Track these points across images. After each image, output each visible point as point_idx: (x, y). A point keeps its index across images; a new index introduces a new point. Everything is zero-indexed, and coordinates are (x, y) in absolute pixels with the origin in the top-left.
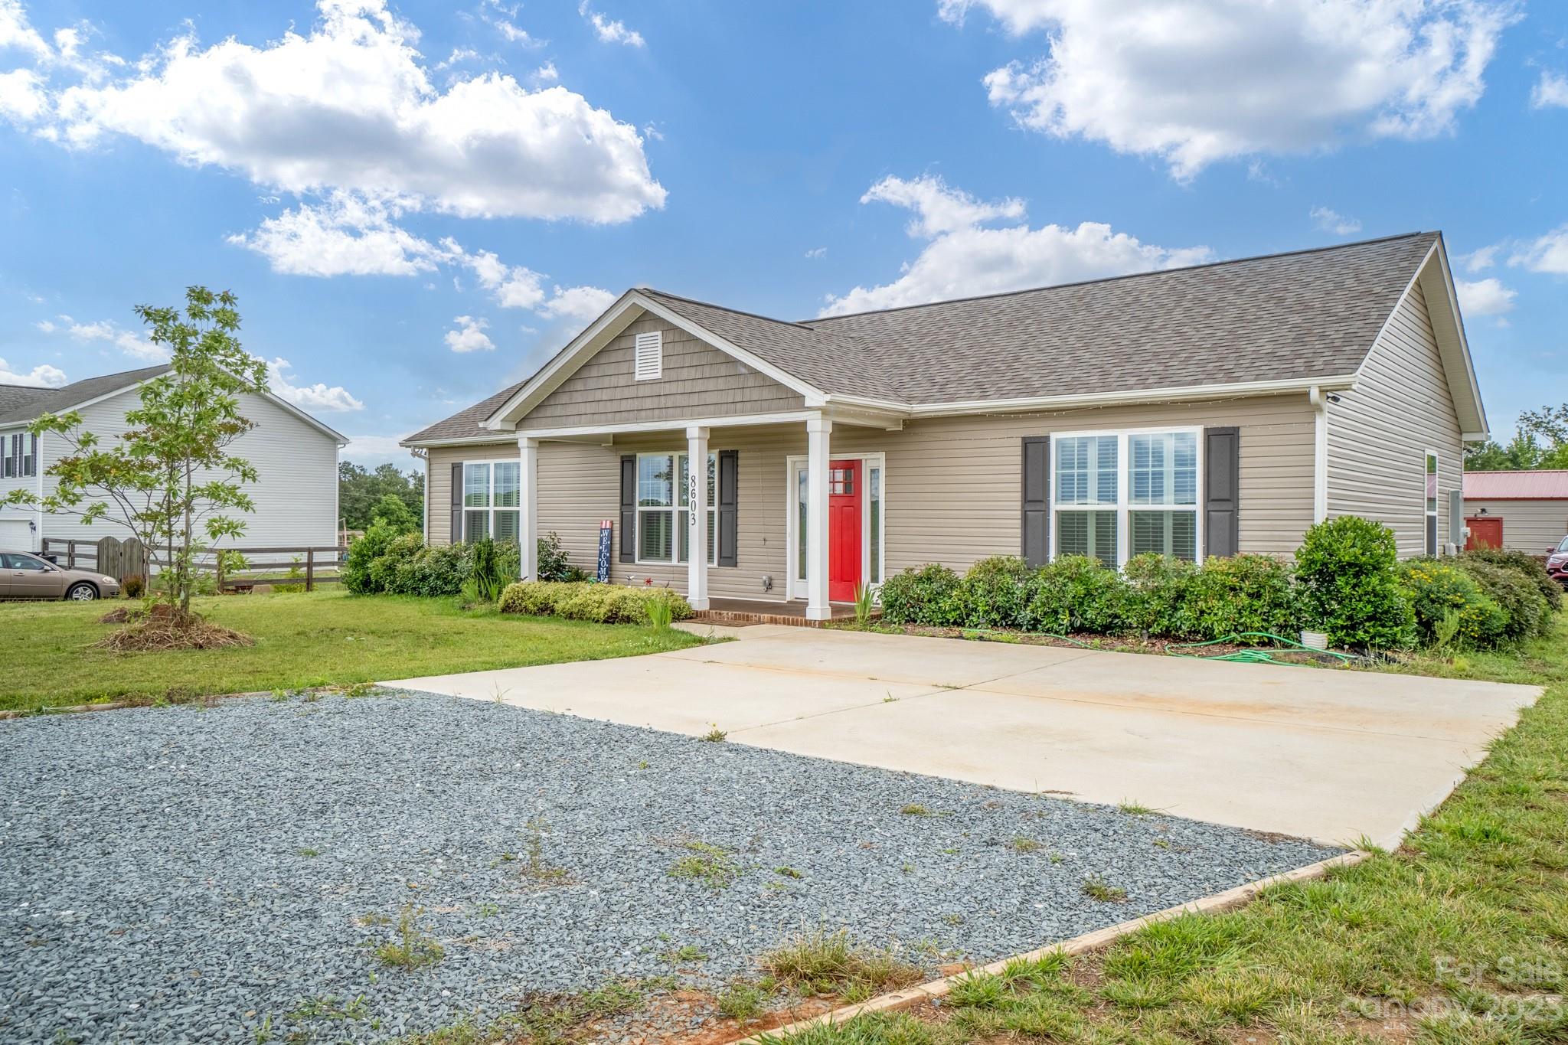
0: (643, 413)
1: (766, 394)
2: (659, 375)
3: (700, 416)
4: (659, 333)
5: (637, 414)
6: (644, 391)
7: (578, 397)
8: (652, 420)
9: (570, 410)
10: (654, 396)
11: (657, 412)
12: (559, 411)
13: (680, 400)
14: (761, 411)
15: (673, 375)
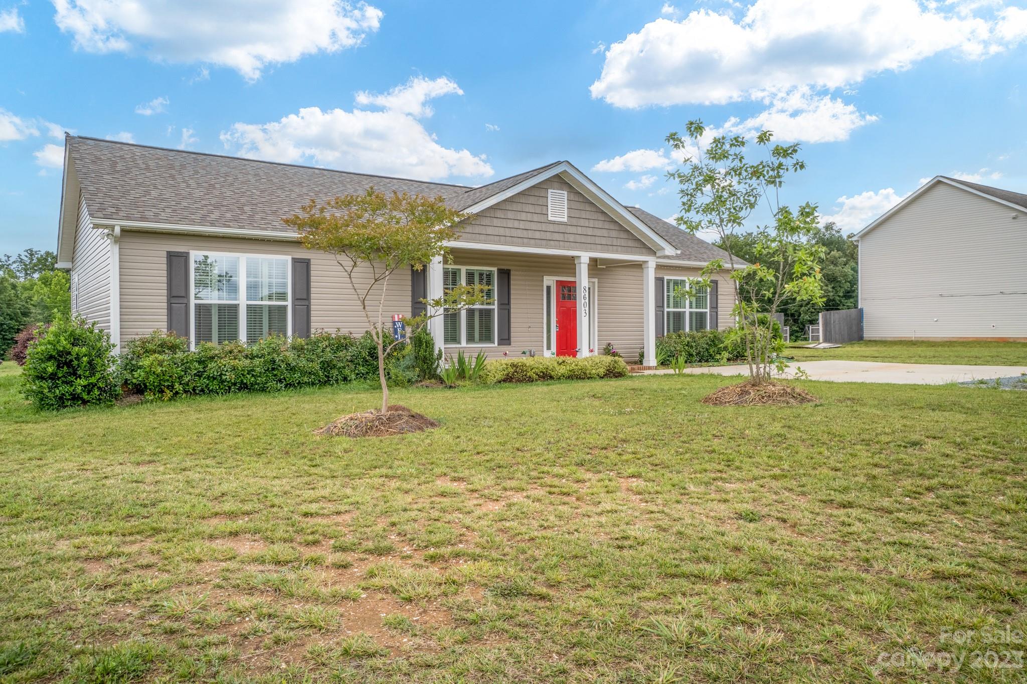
0: (552, 242)
1: (631, 243)
2: (565, 220)
3: (591, 250)
4: (566, 193)
5: (546, 242)
6: (551, 228)
7: (496, 222)
8: (559, 248)
9: (490, 230)
10: (560, 233)
11: (561, 243)
12: (477, 229)
13: (579, 239)
14: (627, 253)
15: (574, 221)
